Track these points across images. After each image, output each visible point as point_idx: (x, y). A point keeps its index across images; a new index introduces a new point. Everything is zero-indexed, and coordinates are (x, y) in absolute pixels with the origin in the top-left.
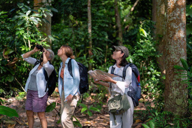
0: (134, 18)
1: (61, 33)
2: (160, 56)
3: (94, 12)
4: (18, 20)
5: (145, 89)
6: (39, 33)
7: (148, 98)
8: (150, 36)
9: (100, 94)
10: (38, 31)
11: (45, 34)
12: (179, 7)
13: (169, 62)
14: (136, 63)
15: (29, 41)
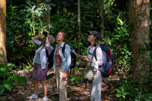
0: (114, 10)
1: (57, 22)
2: (132, 40)
3: (83, 6)
4: (26, 13)
5: (120, 65)
6: (41, 22)
7: (122, 72)
8: (125, 24)
9: (86, 68)
10: (41, 21)
11: (46, 23)
12: (144, 4)
13: (136, 45)
14: (114, 45)
15: (34, 28)
